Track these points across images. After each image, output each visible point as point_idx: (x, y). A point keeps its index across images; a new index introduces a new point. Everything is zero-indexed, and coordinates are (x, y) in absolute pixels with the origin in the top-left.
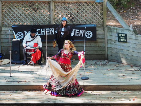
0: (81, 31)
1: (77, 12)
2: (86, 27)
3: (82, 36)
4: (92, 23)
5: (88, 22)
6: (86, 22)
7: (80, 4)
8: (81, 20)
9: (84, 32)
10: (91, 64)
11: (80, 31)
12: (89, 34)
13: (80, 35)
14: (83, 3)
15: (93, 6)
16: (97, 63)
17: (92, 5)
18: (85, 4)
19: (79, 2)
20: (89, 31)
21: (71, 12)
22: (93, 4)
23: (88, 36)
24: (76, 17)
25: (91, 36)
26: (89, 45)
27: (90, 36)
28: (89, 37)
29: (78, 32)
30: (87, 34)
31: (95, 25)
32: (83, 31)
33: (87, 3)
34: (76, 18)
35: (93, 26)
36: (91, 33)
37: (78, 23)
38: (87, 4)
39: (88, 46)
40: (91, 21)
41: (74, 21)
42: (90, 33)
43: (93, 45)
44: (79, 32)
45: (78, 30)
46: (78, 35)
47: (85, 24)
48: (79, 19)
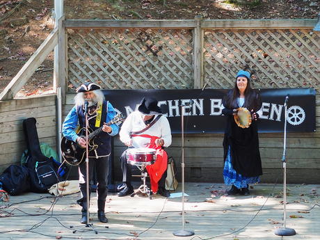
0: (274, 106)
1: (266, 56)
2: (288, 95)
3: (279, 119)
4: (304, 86)
5: (294, 82)
6: (287, 83)
7: (273, 36)
8: (275, 78)
9: (283, 109)
10: (303, 195)
11: (271, 106)
12: (295, 115)
13: (272, 118)
14: (281, 32)
15: (308, 41)
16: (318, 193)
17: (305, 39)
18: (285, 36)
19: (271, 30)
20: (295, 108)
21: (250, 57)
22: (308, 36)
23: (293, 120)
24: (263, 70)
25: (302, 120)
26: (297, 145)
27: (298, 120)
28: (295, 123)
29: (267, 110)
30: (290, 115)
31: (311, 91)
32: (281, 107)
33: (293, 32)
34: (260, 73)
35: (307, 92)
36: (302, 112)
37: (267, 86)
38: (291, 36)
39: (292, 145)
40: (302, 80)
41: (256, 81)
42: (298, 111)
43: (306, 142)
44: (270, 108)
45: (268, 105)
46: (266, 117)
47: (285, 87)
48: (270, 76)
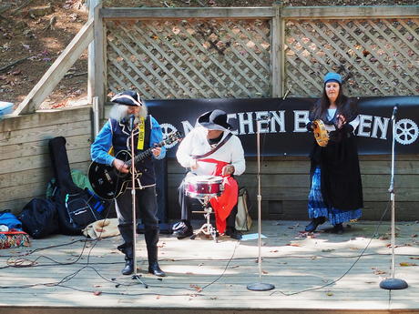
0: (378, 119)
1: (366, 54)
2: (397, 105)
3: (384, 136)
5: (404, 87)
6: (394, 90)
7: (376, 28)
8: (379, 82)
9: (390, 123)
10: (416, 236)
11: (373, 119)
12: (406, 132)
13: (374, 135)
14: (386, 22)
18: (391, 27)
19: (373, 20)
20: (405, 122)
21: (345, 56)
23: (402, 138)
24: (362, 73)
25: (414, 137)
26: (408, 170)
27: (409, 138)
28: (406, 142)
29: (368, 125)
30: (399, 132)
32: (386, 120)
33: (402, 22)
34: (359, 76)
36: (415, 127)
37: (369, 93)
38: (399, 27)
39: (402, 171)
40: (414, 85)
41: (354, 87)
42: (409, 126)
44: (373, 123)
45: (370, 118)
46: (367, 134)
47: (392, 94)
48: (372, 80)
